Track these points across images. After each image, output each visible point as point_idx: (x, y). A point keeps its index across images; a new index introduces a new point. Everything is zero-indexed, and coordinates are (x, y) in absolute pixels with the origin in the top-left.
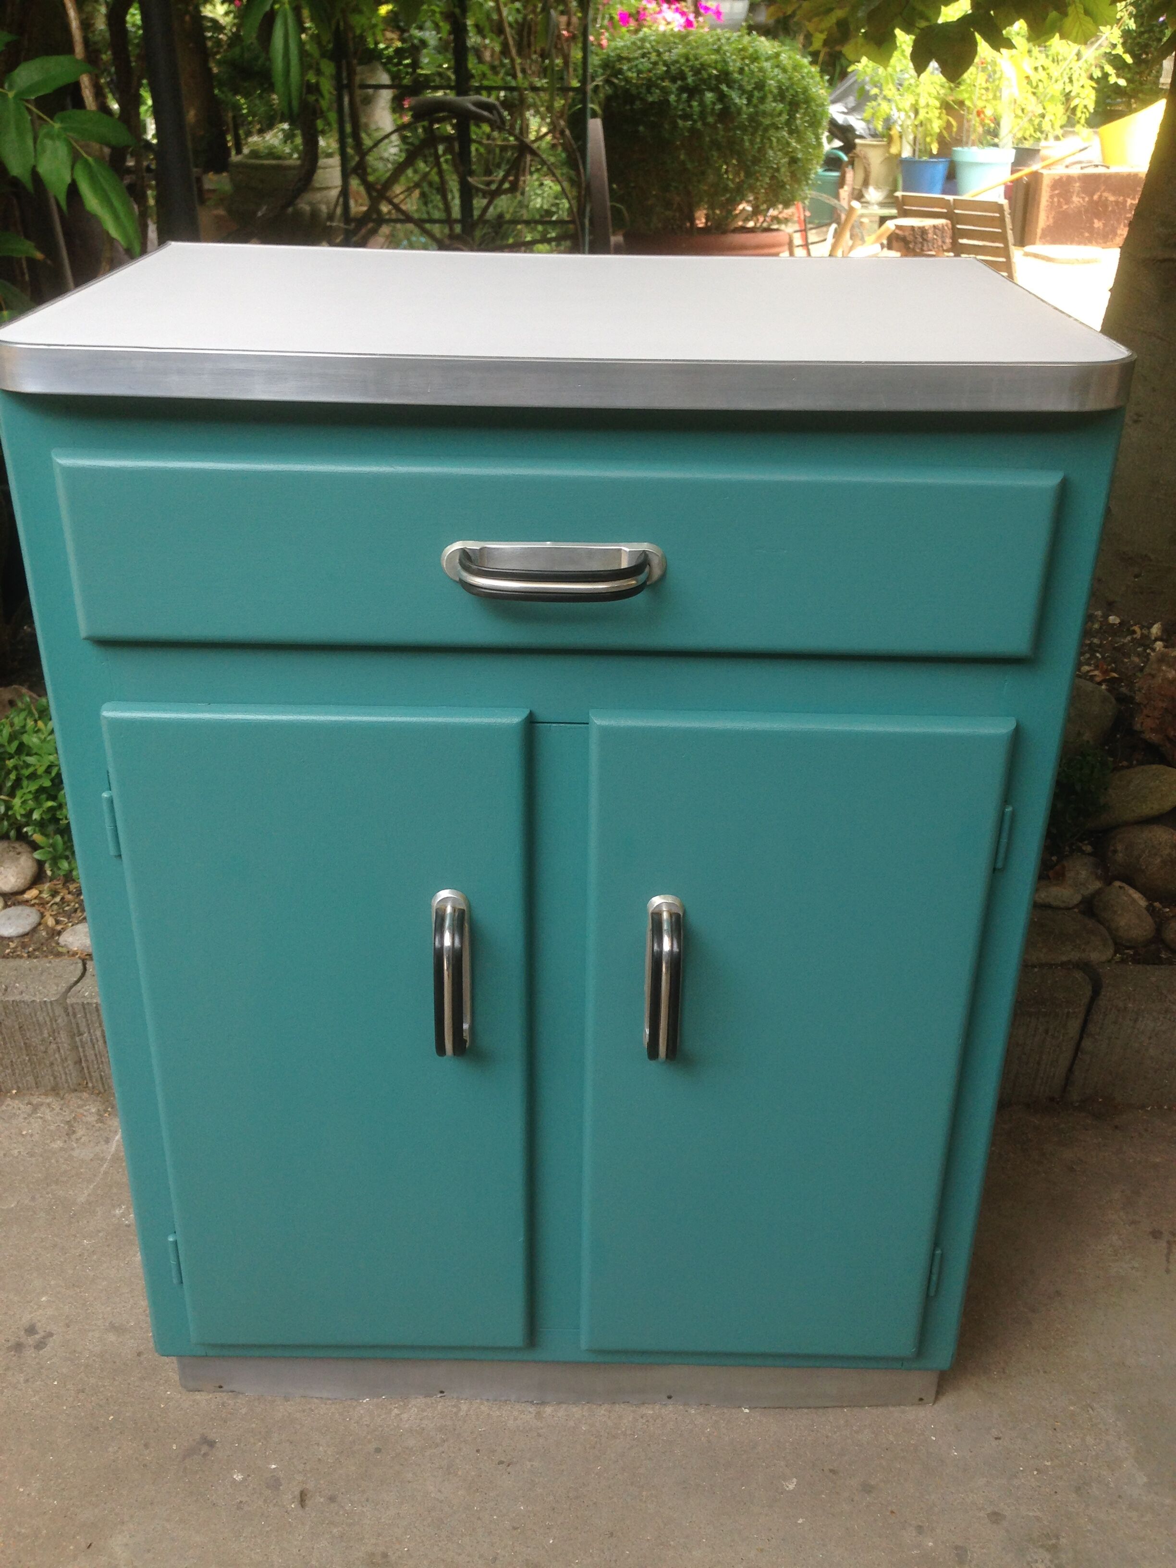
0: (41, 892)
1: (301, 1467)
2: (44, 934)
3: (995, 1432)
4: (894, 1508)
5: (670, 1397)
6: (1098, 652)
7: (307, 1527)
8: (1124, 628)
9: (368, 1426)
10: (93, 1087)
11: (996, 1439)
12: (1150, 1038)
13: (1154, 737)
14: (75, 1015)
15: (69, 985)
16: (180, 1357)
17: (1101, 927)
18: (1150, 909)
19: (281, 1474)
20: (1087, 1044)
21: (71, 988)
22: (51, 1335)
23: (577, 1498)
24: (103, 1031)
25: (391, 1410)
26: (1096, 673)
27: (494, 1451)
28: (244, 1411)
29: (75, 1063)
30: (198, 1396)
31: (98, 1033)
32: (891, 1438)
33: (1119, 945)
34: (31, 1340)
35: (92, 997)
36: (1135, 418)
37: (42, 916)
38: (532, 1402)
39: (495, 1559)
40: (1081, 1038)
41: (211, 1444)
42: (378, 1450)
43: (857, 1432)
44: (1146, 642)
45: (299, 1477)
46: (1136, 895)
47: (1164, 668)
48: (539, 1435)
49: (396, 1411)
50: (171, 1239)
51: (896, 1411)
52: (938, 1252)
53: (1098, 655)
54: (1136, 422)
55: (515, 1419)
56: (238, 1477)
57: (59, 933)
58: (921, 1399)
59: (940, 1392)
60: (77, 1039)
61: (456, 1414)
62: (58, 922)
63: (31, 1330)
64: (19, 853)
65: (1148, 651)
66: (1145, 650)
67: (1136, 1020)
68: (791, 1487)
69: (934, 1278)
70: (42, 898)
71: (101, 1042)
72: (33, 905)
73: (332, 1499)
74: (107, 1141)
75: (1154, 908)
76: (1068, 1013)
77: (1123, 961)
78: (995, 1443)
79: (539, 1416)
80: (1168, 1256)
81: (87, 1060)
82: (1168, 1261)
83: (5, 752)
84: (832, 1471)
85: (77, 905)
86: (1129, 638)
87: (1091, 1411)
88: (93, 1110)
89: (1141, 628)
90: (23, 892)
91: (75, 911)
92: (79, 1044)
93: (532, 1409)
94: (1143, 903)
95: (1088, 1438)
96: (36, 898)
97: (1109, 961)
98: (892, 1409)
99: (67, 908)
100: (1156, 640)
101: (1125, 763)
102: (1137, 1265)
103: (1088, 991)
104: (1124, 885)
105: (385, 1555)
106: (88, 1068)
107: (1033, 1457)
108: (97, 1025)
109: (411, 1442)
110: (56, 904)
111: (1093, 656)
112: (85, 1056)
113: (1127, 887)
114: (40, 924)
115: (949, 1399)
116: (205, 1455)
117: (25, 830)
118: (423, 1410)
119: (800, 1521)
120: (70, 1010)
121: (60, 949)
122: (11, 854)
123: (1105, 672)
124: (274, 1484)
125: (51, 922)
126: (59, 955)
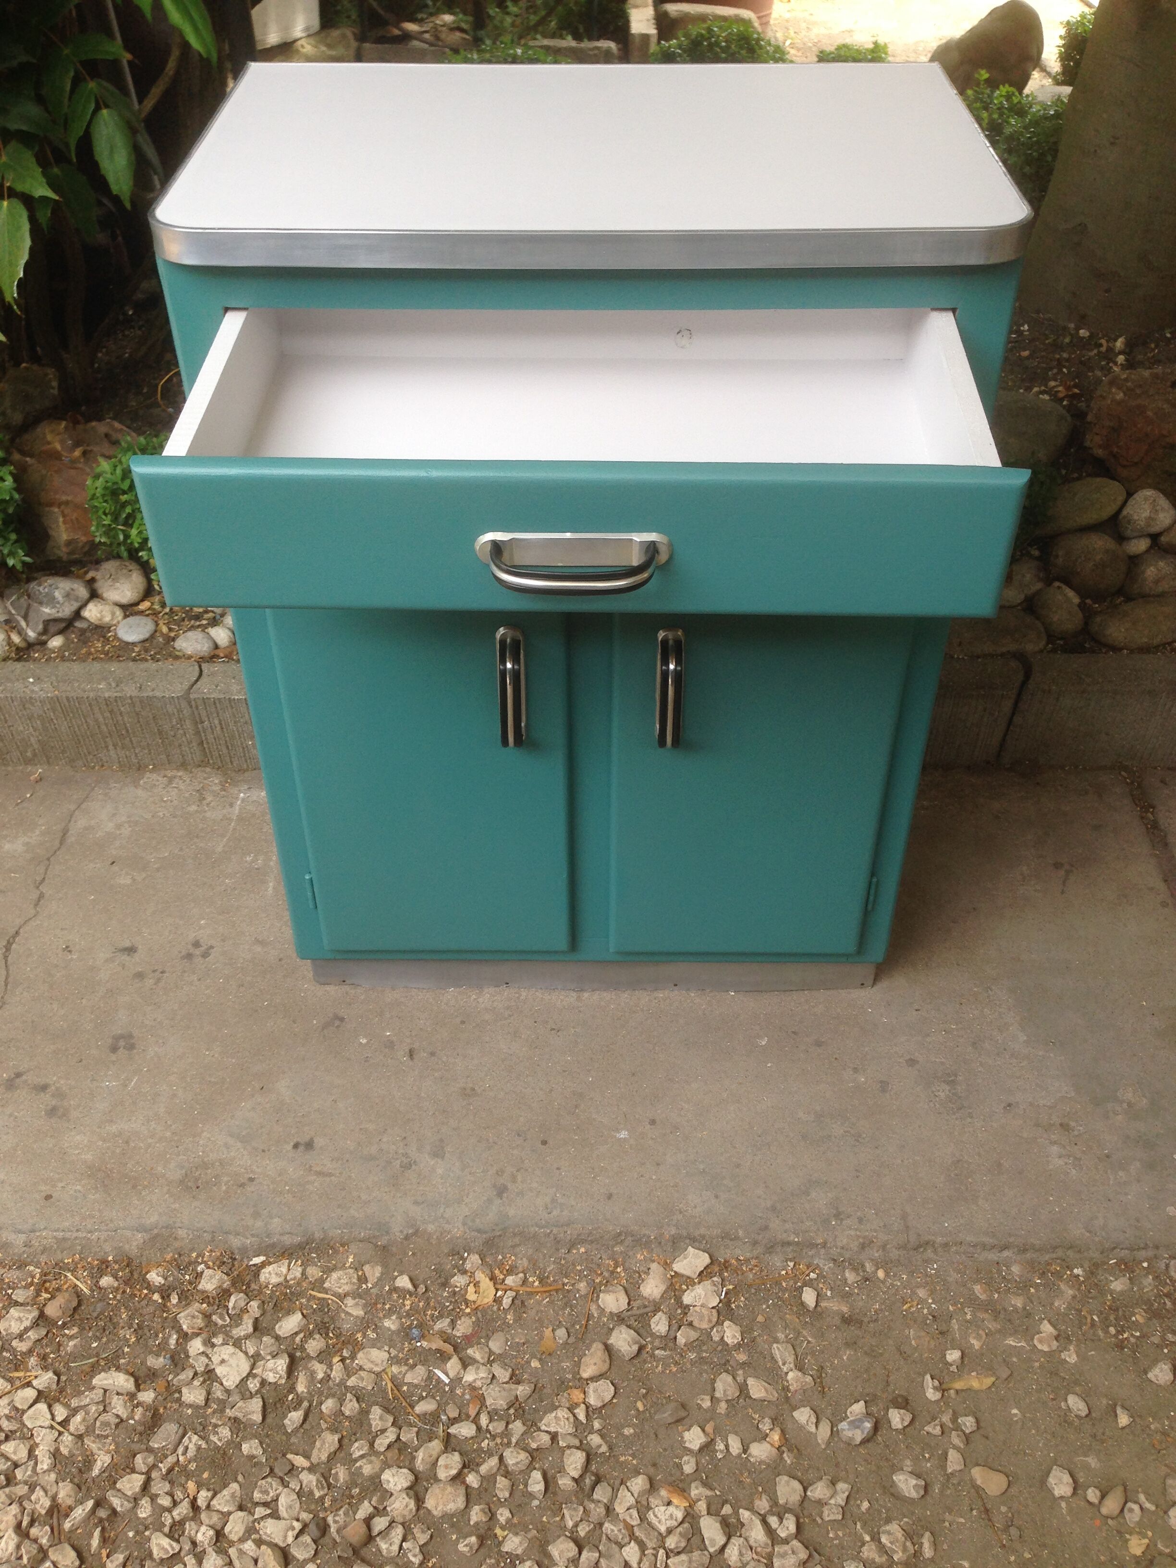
0: (152, 604)
1: (408, 1034)
2: (161, 640)
3: (916, 1006)
4: (837, 1056)
5: (676, 985)
6: (1065, 367)
7: (416, 1073)
8: (1091, 342)
9: (454, 1006)
10: (214, 763)
11: (916, 1010)
12: (1069, 713)
13: (1099, 452)
14: (197, 708)
15: (191, 683)
16: (313, 960)
17: (1037, 622)
18: (1082, 606)
19: (394, 1039)
20: (1017, 720)
21: (193, 685)
22: (212, 947)
23: (608, 1052)
24: (220, 721)
25: (470, 996)
26: (1060, 389)
27: (547, 1022)
28: (362, 997)
29: (199, 744)
30: (328, 988)
31: (216, 722)
32: (839, 1010)
33: (1051, 637)
34: (198, 952)
35: (210, 693)
36: (1112, 140)
37: (157, 625)
38: (573, 990)
39: (551, 1091)
40: (1013, 714)
41: (342, 1019)
42: (463, 1022)
43: (813, 1007)
44: (1109, 355)
45: (408, 1040)
46: (1071, 594)
47: (1114, 390)
48: (580, 1011)
49: (474, 996)
50: (307, 877)
51: (843, 993)
52: (875, 880)
53: (1065, 370)
54: (1112, 144)
55: (562, 1001)
56: (364, 1041)
57: (174, 639)
58: (863, 984)
59: (876, 979)
60: (200, 726)
61: (518, 998)
62: (170, 630)
63: (197, 944)
64: (130, 571)
65: (1111, 365)
66: (1108, 364)
67: (1058, 699)
68: (764, 1043)
69: (871, 898)
70: (154, 609)
71: (218, 728)
72: (148, 615)
73: (433, 1054)
74: (231, 805)
75: (1085, 604)
76: (1003, 695)
77: (1054, 651)
78: (915, 1013)
79: (579, 999)
80: (1064, 883)
81: (208, 743)
82: (1064, 885)
83: (119, 488)
84: (794, 1033)
85: (184, 615)
86: (1095, 351)
87: (990, 992)
88: (217, 781)
89: (1108, 341)
90: (137, 604)
91: (183, 620)
92: (201, 729)
93: (574, 994)
94: (1076, 600)
95: (985, 1010)
96: (149, 609)
97: (1041, 651)
98: (840, 991)
99: (176, 618)
100: (1120, 353)
101: (1076, 475)
102: (1038, 888)
103: (1020, 677)
104: (1062, 585)
105: (473, 1089)
106: (209, 748)
107: (943, 1023)
108: (215, 715)
109: (487, 1017)
110: (166, 614)
111: (1060, 371)
112: (206, 739)
113: (1064, 587)
114: (156, 631)
115: (884, 984)
116: (338, 1027)
117: (140, 554)
118: (494, 996)
119: (769, 1065)
120: (193, 703)
121: (177, 653)
122: (125, 571)
123: (1068, 388)
124: (390, 1045)
125: (165, 629)
126: (177, 658)
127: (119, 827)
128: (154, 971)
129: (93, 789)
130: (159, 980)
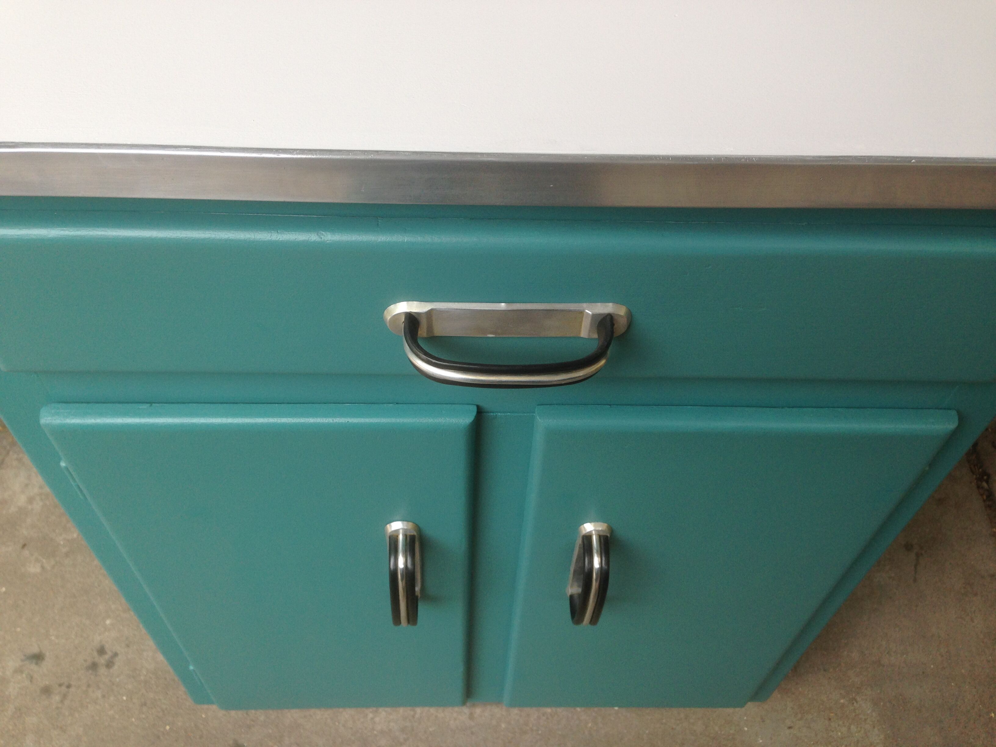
3: (788, 723)
9: (351, 728)
11: (790, 728)
22: (116, 655)
25: (367, 715)
34: (102, 660)
43: (693, 725)
48: (472, 733)
49: (371, 716)
55: (455, 719)
61: (413, 717)
63: (101, 651)
78: (788, 731)
80: (915, 568)
82: (916, 572)
87: (855, 704)
93: (466, 710)
95: (852, 727)
102: (893, 575)
107: (813, 744)
109: (383, 742)
127: (31, 500)
128: (60, 685)
129: (8, 453)
130: (65, 696)
